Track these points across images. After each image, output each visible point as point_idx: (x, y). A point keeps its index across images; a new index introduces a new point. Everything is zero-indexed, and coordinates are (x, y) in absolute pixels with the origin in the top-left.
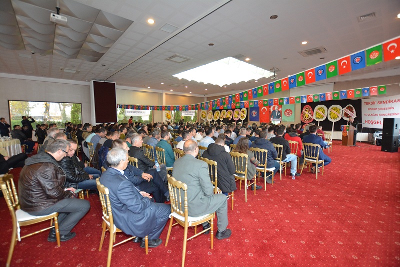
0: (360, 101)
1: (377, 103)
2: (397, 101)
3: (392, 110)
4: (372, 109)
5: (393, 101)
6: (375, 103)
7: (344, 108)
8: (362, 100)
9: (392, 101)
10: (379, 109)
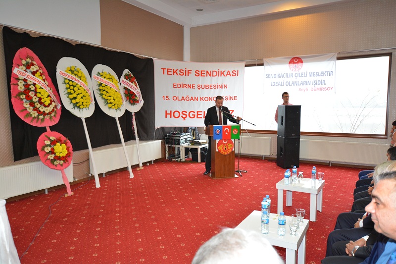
0: (149, 63)
1: (193, 73)
2: (231, 74)
3: (224, 90)
4: (184, 86)
5: (225, 73)
6: (188, 72)
7: (122, 78)
8: (156, 61)
9: (222, 73)
10: (199, 87)
